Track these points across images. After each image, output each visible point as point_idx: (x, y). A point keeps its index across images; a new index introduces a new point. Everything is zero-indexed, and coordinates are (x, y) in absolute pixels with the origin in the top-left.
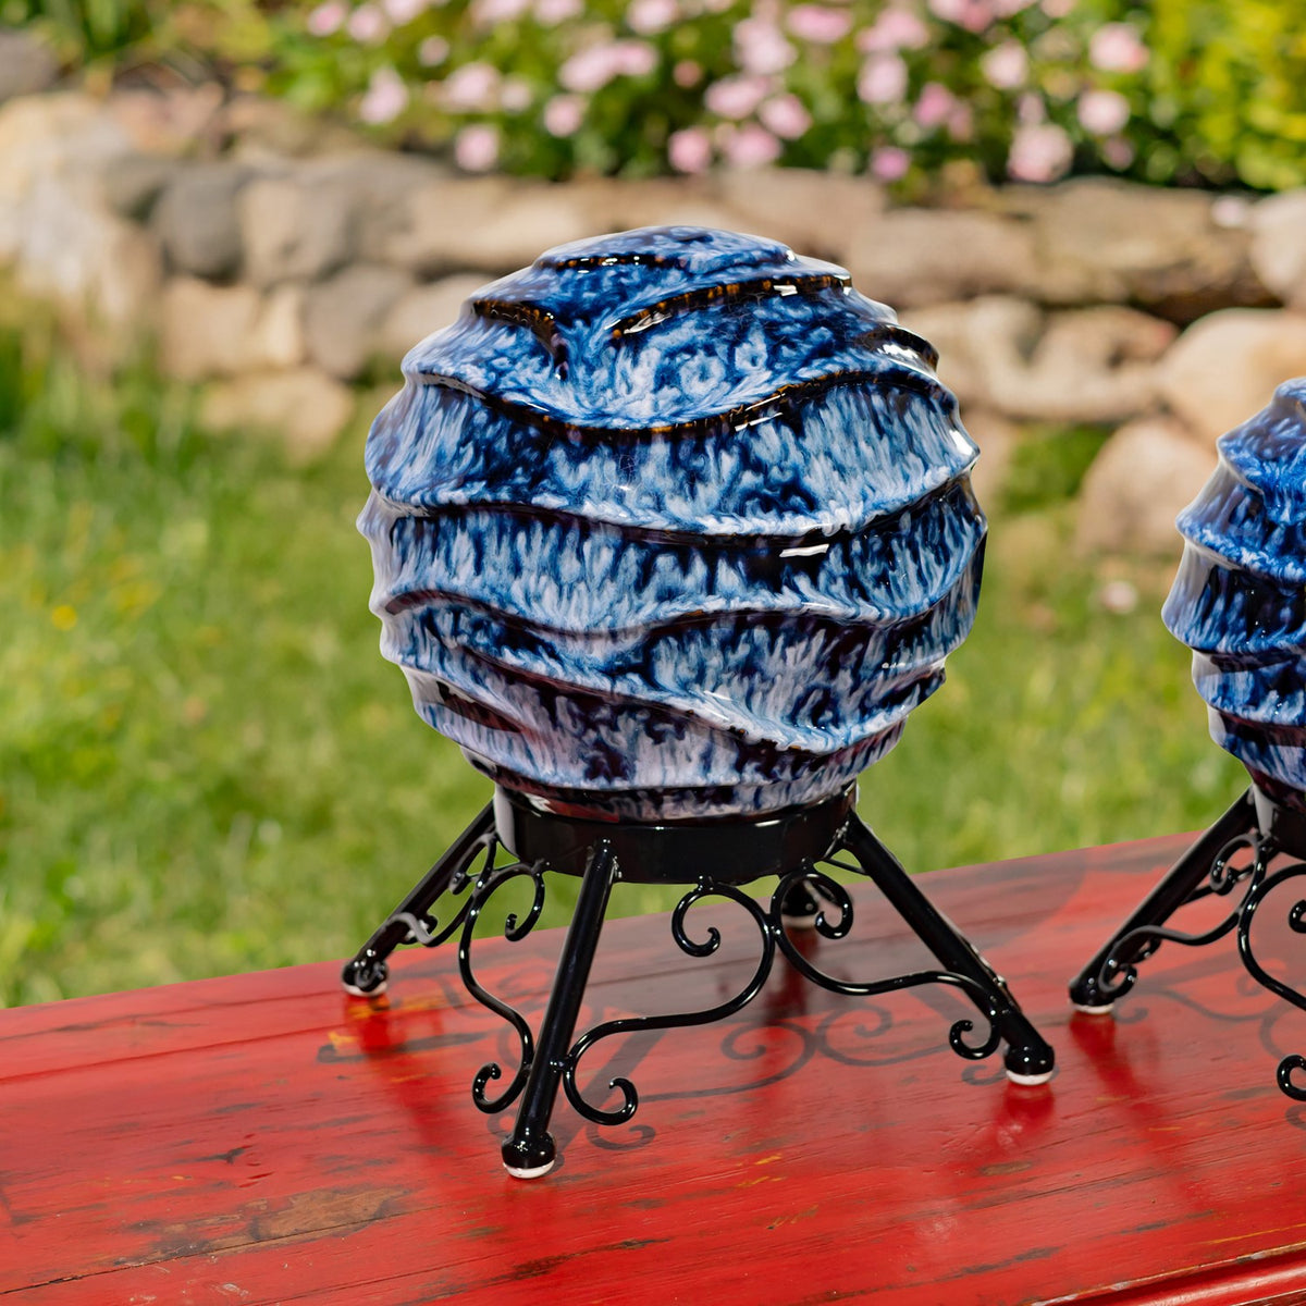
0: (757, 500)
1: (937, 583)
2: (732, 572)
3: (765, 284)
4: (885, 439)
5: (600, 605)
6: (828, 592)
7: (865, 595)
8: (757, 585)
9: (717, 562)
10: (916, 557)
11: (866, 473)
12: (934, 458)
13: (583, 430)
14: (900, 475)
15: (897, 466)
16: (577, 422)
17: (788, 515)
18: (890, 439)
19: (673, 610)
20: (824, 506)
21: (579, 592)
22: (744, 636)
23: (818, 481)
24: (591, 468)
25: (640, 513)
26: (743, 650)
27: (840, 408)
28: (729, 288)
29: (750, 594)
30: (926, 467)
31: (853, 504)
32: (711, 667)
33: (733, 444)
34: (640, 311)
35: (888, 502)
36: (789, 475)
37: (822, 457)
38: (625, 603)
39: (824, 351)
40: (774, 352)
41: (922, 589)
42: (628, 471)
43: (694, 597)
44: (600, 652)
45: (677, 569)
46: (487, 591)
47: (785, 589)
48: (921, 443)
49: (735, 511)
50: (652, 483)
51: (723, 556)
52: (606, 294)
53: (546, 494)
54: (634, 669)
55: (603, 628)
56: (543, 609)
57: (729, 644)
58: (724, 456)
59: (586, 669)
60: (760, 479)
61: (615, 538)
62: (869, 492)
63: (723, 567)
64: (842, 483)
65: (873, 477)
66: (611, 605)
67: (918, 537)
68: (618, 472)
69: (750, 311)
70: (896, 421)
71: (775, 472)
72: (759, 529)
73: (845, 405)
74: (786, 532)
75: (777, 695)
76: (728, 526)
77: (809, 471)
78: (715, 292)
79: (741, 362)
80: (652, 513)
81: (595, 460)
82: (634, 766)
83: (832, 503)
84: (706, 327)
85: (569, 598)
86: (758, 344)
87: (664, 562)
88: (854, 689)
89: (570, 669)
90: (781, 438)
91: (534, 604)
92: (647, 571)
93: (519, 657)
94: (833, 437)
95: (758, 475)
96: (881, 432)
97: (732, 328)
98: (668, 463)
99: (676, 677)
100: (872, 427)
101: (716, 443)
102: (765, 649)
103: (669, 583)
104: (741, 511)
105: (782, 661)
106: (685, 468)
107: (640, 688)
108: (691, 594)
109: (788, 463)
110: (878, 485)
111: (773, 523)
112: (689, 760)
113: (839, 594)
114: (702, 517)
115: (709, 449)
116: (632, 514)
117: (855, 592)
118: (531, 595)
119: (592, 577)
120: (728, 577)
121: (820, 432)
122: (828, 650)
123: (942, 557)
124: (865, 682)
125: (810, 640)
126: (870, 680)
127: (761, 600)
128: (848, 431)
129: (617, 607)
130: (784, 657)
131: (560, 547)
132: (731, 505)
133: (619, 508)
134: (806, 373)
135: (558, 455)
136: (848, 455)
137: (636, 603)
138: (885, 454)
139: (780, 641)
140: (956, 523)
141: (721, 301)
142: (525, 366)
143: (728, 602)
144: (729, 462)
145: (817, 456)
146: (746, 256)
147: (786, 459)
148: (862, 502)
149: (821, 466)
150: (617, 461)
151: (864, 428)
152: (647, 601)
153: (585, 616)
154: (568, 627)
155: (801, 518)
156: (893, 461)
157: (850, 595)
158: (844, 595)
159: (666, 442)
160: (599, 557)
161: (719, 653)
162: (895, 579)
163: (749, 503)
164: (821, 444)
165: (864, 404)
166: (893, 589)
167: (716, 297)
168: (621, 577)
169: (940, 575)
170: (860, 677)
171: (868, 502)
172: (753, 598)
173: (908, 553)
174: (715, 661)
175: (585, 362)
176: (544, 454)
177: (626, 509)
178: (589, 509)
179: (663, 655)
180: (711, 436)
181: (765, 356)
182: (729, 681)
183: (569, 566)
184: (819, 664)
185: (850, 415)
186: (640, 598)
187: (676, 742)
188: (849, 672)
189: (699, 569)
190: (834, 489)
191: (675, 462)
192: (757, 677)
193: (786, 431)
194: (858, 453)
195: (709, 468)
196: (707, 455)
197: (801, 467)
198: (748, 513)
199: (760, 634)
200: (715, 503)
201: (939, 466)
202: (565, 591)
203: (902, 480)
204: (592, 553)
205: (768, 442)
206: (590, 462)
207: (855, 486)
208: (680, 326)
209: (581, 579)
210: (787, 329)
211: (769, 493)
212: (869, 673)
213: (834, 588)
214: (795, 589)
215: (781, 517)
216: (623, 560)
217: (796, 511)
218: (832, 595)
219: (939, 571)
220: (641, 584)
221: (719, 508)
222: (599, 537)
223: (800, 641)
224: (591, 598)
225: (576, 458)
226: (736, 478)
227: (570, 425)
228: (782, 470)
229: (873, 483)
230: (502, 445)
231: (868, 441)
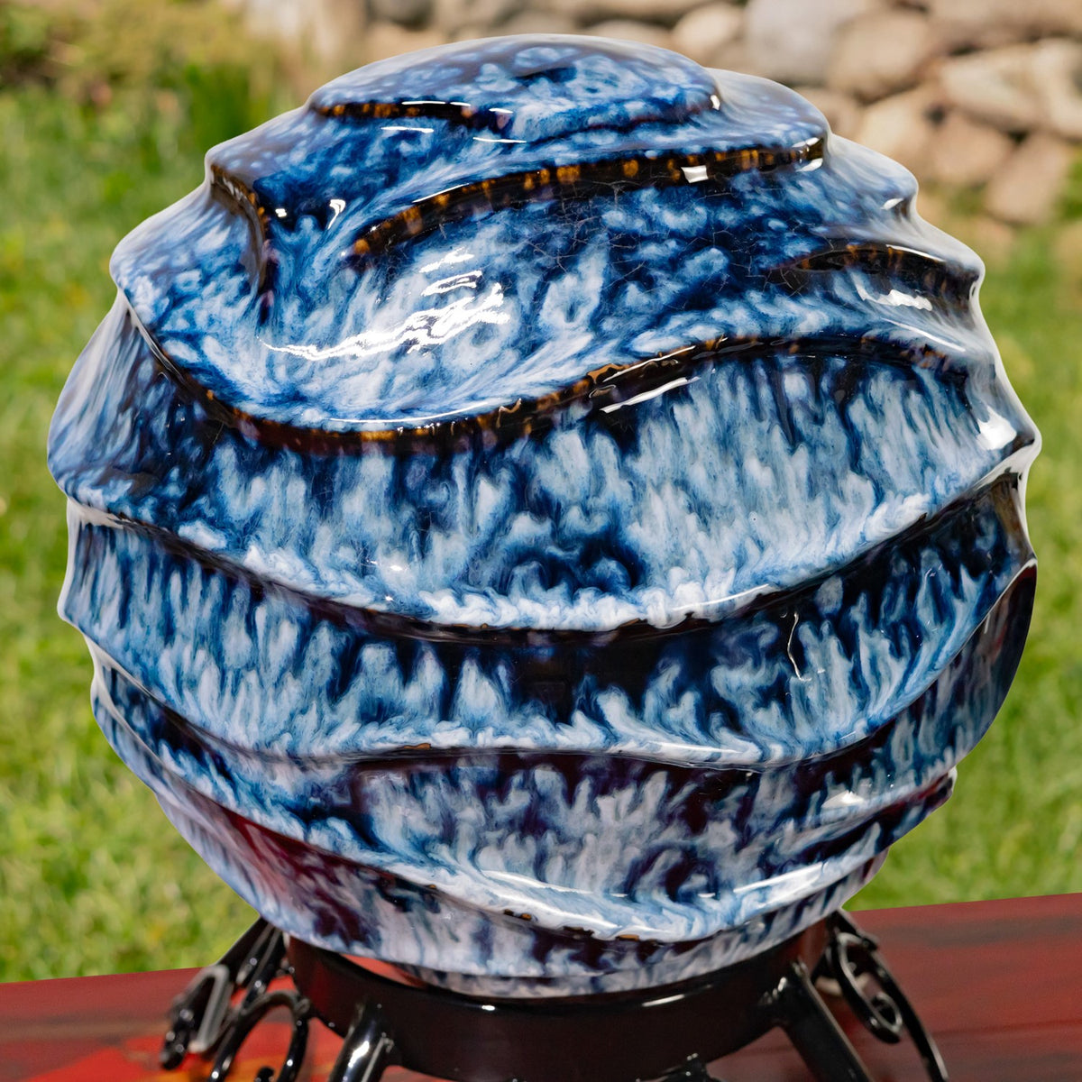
0: (534, 565)
1: (888, 691)
2: (486, 683)
3: (626, 166)
4: (802, 451)
5: (276, 713)
6: (661, 722)
7: (734, 721)
8: (528, 709)
9: (460, 665)
10: (850, 649)
11: (754, 515)
12: (903, 480)
13: (257, 421)
14: (821, 516)
15: (819, 501)
16: (250, 408)
17: (586, 595)
18: (813, 450)
19: (384, 739)
20: (657, 578)
21: (248, 686)
22: (517, 779)
23: (654, 531)
24: (269, 487)
25: (330, 575)
26: (517, 800)
27: (716, 401)
28: (560, 173)
29: (513, 724)
30: (880, 497)
31: (716, 574)
32: (464, 820)
33: (502, 465)
34: (404, 208)
35: (783, 571)
36: (599, 522)
37: (668, 489)
38: (312, 716)
39: (699, 299)
40: (612, 293)
41: (856, 701)
42: (323, 496)
43: (417, 722)
44: (285, 781)
45: (394, 672)
46: (129, 656)
47: (579, 717)
48: (877, 454)
49: (493, 584)
50: (359, 525)
51: (472, 656)
52: (366, 172)
53: (198, 523)
54: (340, 813)
55: (279, 749)
56: (198, 706)
57: (492, 788)
58: (484, 486)
59: (268, 802)
60: (545, 528)
61: (299, 610)
62: (752, 550)
63: (470, 676)
64: (701, 537)
65: (767, 523)
66: (292, 716)
67: (857, 614)
68: (308, 500)
69: (598, 213)
70: (831, 418)
71: (574, 518)
72: (528, 619)
73: (726, 396)
74: (578, 625)
75: (592, 860)
76: (475, 612)
77: (639, 516)
78: (536, 179)
79: (551, 313)
80: (349, 577)
81: (275, 473)
82: (378, 932)
83: (676, 573)
84: (516, 238)
85: (234, 693)
86: (591, 276)
87: (375, 656)
88: (739, 847)
89: (245, 798)
90: (592, 456)
91: (186, 693)
92: (347, 667)
93: (179, 764)
94: (694, 454)
95: (541, 522)
96: (794, 438)
97: (558, 243)
98: (388, 493)
99: (406, 830)
100: (777, 433)
101: (472, 462)
102: (559, 799)
103: (380, 693)
104: (502, 586)
105: (591, 816)
106: (414, 503)
107: (348, 844)
108: (414, 715)
109: (602, 501)
110: (774, 540)
111: (555, 610)
112: (456, 939)
113: (682, 724)
114: (432, 591)
115: (459, 472)
116: (317, 577)
117: (716, 719)
118: (184, 677)
119: (268, 665)
120: (478, 691)
121: (669, 445)
122: (678, 799)
123: (905, 643)
124: (761, 837)
125: (639, 786)
126: (770, 833)
127: (533, 733)
128: (726, 440)
129: (299, 720)
130: (594, 809)
131: (223, 609)
132: (488, 572)
133: (299, 563)
134: (649, 343)
135: (226, 456)
136: (721, 484)
137: (328, 719)
138: (798, 480)
139: (584, 788)
140: (945, 579)
141: (548, 194)
142: (218, 290)
143: (473, 735)
144: (491, 496)
145: (658, 488)
146: (613, 111)
147: (598, 493)
148: (732, 572)
149: (664, 507)
150: (307, 480)
151: (760, 434)
152: (343, 719)
153: (253, 727)
154: (230, 738)
155: (609, 601)
156: (813, 490)
157: (704, 725)
158: (691, 727)
159: (386, 455)
160: (277, 634)
161: (476, 802)
162: (801, 691)
163: (520, 572)
164: (668, 465)
165: (765, 392)
166: (795, 706)
167: (538, 190)
168: (308, 672)
169: (897, 676)
170: (750, 829)
171: (746, 573)
172: (519, 731)
173: (833, 644)
174: (470, 813)
175: (301, 293)
176: (208, 455)
177: (310, 565)
178: (254, 558)
179: (382, 796)
180: (463, 450)
181: (595, 301)
182: (500, 843)
183: (236, 642)
184: (665, 818)
185: (735, 412)
186: (334, 710)
187: (429, 915)
188: (727, 824)
189: (430, 674)
190: (684, 546)
191: (398, 492)
192: (550, 837)
193: (604, 444)
194: (741, 481)
195: (455, 505)
196: (454, 484)
197: (624, 508)
198: (516, 588)
199: (545, 777)
200: (459, 567)
201: (906, 495)
202: (229, 681)
203: (823, 527)
204: (268, 627)
205: (567, 465)
206: (268, 478)
207: (728, 539)
208: (472, 236)
209: (251, 665)
210: (651, 251)
211: (559, 553)
212: (769, 824)
213: (673, 715)
214: (597, 717)
215: (572, 597)
216: (312, 646)
217: (604, 587)
218: (667, 727)
219: (897, 668)
220: (337, 688)
221: (464, 578)
222: (275, 603)
223: (622, 786)
224: (264, 698)
225: (251, 467)
226: (501, 526)
227: (240, 412)
228: (587, 512)
229: (764, 533)
230: (160, 424)
231: (765, 458)
